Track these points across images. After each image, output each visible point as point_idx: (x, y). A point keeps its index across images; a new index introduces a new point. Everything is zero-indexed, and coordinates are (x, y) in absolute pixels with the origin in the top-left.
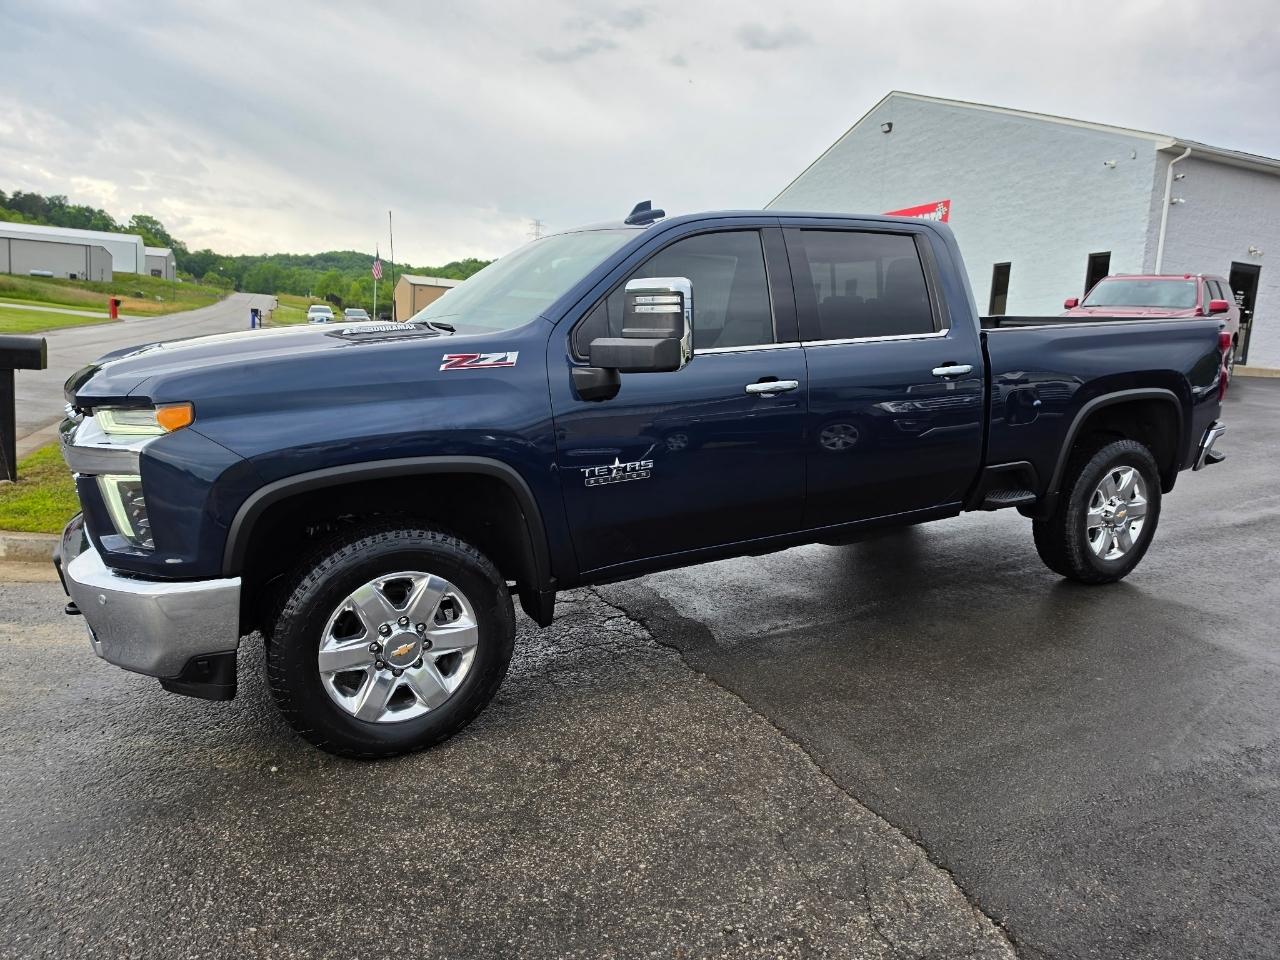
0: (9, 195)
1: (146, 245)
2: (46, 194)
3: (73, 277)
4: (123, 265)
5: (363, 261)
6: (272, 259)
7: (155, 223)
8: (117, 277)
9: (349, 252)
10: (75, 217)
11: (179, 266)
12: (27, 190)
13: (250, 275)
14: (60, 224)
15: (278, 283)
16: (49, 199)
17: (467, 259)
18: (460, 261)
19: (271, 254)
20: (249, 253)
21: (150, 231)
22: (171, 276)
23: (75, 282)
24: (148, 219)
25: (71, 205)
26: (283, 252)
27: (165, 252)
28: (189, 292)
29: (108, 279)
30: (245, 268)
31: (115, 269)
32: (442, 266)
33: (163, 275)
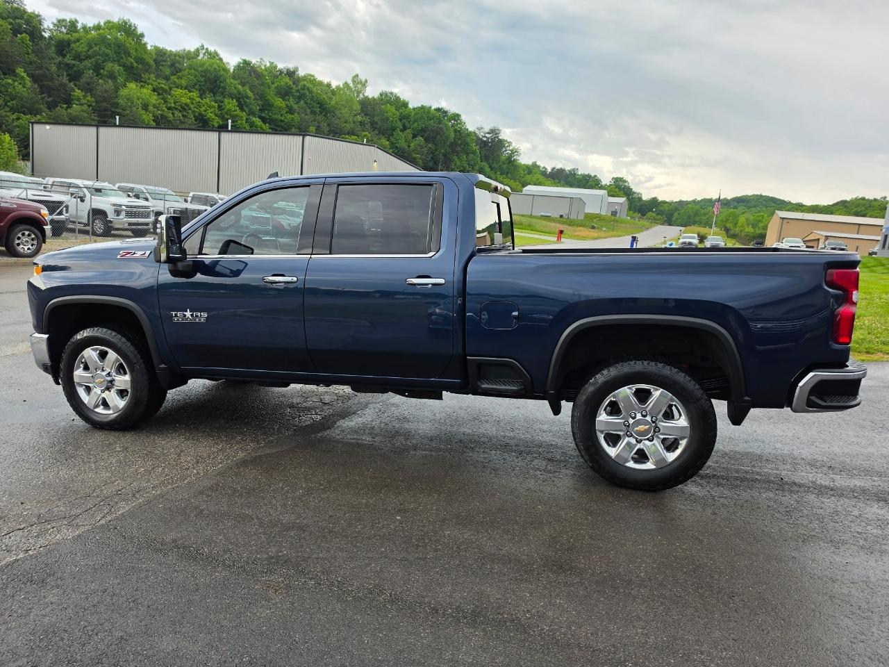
0: (549, 170)
1: (609, 196)
2: (568, 167)
3: (561, 216)
4: (591, 209)
5: (766, 202)
6: (699, 202)
7: (625, 181)
8: (588, 216)
9: (757, 195)
10: (581, 181)
11: (630, 209)
12: (559, 166)
13: (679, 214)
14: (571, 186)
15: (697, 219)
16: (569, 171)
17: (854, 197)
18: (848, 200)
19: (699, 199)
20: (684, 199)
21: (619, 188)
22: (623, 215)
23: (562, 220)
24: (621, 179)
25: (579, 173)
26: (708, 197)
27: (622, 200)
28: (628, 225)
29: (581, 217)
30: (676, 209)
31: (587, 211)
32: (831, 204)
33: (618, 215)
